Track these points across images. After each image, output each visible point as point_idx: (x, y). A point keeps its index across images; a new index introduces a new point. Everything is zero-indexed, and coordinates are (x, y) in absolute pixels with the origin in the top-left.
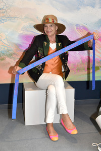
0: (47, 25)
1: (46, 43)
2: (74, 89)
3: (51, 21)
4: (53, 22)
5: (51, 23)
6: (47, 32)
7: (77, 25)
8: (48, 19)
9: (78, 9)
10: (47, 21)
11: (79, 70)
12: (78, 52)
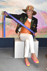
2: (38, 42)
7: (41, 11)
8: (29, 8)
9: (42, 3)
11: (41, 33)
12: (41, 24)
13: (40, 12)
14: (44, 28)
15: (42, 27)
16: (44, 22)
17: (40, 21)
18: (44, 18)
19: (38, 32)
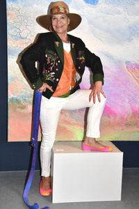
0: (57, 16)
1: (57, 43)
2: (122, 153)
4: (66, 12)
5: (62, 13)
6: (56, 27)
7: (127, 63)
8: (58, 8)
9: (130, 40)
10: (56, 11)
11: (128, 125)
12: (127, 101)
13: (125, 66)
14: (136, 111)
15: (132, 109)
16: (135, 95)
17: (124, 91)
18: (137, 83)
19: (119, 124)
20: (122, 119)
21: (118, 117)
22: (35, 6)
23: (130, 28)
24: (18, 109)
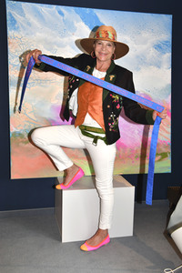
2: (134, 187)
3: (110, 36)
12: (137, 132)
19: (129, 156)
20: (132, 151)
21: (128, 150)
22: (38, 34)
23: (138, 57)
24: (21, 144)
